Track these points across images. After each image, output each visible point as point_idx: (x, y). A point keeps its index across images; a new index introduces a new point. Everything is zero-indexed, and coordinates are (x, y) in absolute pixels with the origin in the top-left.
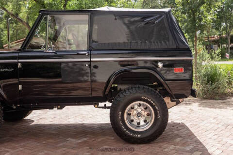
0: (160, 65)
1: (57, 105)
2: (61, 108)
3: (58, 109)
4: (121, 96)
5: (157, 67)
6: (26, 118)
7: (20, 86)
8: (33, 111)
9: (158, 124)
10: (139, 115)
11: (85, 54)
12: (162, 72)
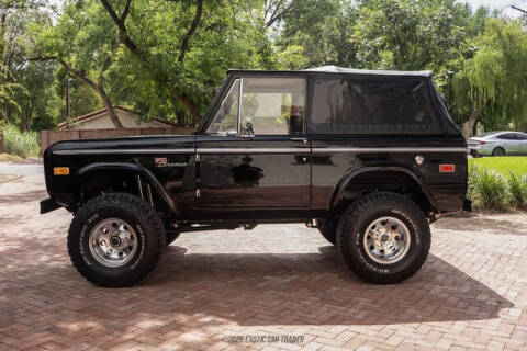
0: (419, 160)
1: (243, 224)
2: (251, 228)
3: (246, 228)
4: (360, 208)
5: (415, 162)
6: (172, 244)
7: (198, 191)
8: (182, 234)
9: (416, 252)
10: (385, 239)
11: (302, 141)
12: (422, 170)
